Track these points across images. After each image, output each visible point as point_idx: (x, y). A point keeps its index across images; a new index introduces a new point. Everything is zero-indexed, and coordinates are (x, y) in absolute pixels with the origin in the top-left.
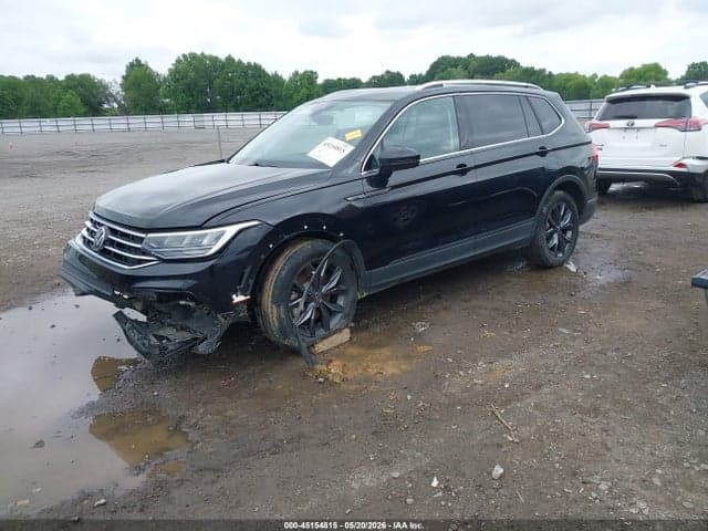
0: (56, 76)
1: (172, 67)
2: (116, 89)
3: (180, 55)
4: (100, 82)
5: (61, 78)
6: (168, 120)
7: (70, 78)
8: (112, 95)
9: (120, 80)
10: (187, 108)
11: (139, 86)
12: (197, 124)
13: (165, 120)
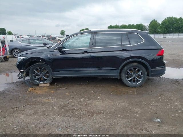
0: (134, 24)
1: (163, 21)
2: (147, 27)
3: (166, 18)
4: (144, 25)
5: (135, 25)
6: (156, 35)
7: (137, 25)
8: (146, 29)
9: (149, 25)
10: (164, 32)
11: (153, 26)
12: (164, 37)
13: (160, 35)
